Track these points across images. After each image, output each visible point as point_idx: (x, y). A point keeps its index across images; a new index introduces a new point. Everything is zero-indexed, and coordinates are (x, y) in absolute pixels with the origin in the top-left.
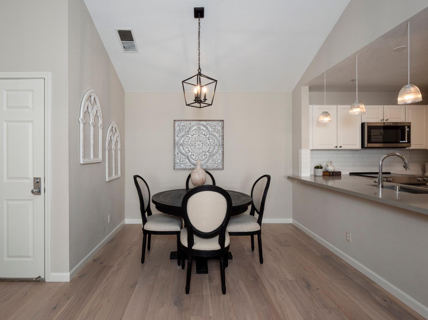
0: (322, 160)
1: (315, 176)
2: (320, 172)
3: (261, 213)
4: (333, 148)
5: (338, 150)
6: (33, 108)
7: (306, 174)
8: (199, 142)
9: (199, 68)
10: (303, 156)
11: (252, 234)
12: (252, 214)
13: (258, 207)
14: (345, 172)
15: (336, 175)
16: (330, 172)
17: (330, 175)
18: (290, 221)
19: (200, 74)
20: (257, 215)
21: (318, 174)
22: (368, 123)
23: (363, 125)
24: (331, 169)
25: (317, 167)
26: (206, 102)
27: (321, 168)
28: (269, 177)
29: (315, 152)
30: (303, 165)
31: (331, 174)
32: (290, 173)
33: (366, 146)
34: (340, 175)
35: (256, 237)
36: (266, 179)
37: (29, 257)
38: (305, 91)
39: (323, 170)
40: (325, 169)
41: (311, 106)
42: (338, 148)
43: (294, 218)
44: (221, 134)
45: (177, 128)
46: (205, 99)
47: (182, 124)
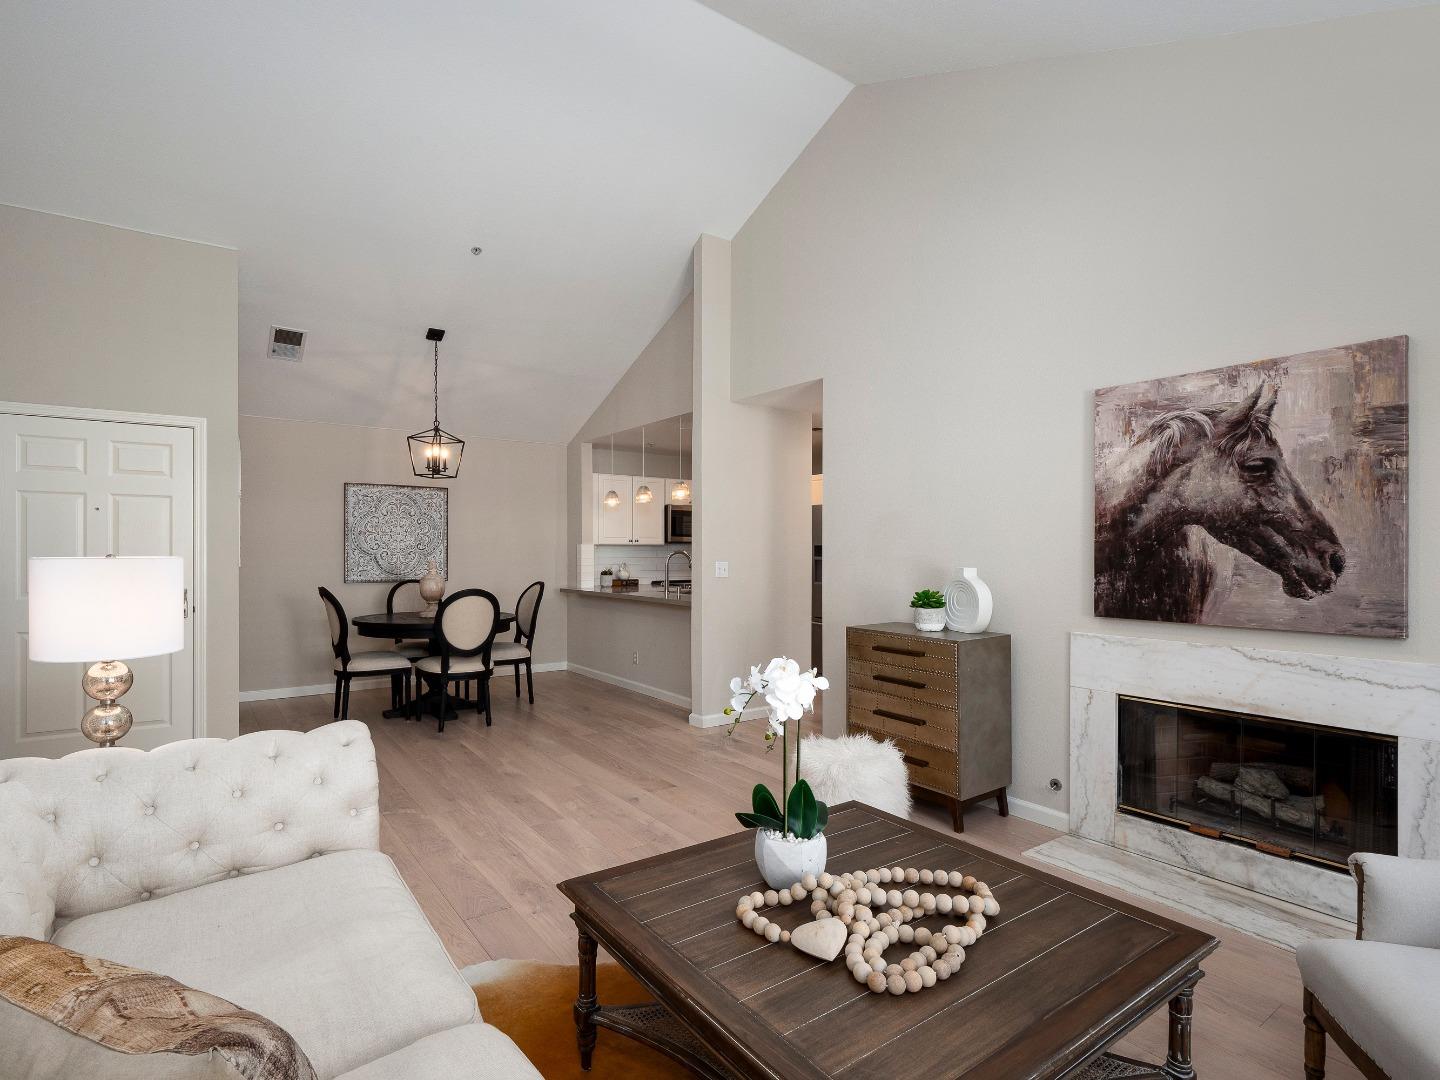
0: (611, 561)
1: (602, 587)
2: (608, 580)
3: (530, 637)
4: (626, 542)
5: (634, 546)
6: (171, 473)
7: (588, 584)
8: (398, 528)
9: (436, 421)
10: (583, 556)
11: (516, 663)
12: (517, 640)
13: (526, 628)
14: (645, 582)
15: (633, 584)
16: (622, 581)
17: (622, 585)
18: (564, 666)
19: (437, 429)
20: (524, 640)
21: (605, 584)
22: (673, 506)
23: (666, 507)
24: (624, 575)
25: (604, 573)
26: (447, 473)
27: (611, 574)
28: (542, 585)
29: (601, 548)
30: (584, 570)
31: (624, 583)
32: (564, 585)
33: (669, 540)
34: (637, 584)
35: (523, 668)
36: (538, 587)
37: (162, 721)
38: (587, 451)
39: (613, 577)
40: (617, 576)
41: (595, 475)
42: (634, 543)
43: (570, 660)
44: (442, 513)
45: (352, 500)
46: (445, 468)
47: (364, 491)
